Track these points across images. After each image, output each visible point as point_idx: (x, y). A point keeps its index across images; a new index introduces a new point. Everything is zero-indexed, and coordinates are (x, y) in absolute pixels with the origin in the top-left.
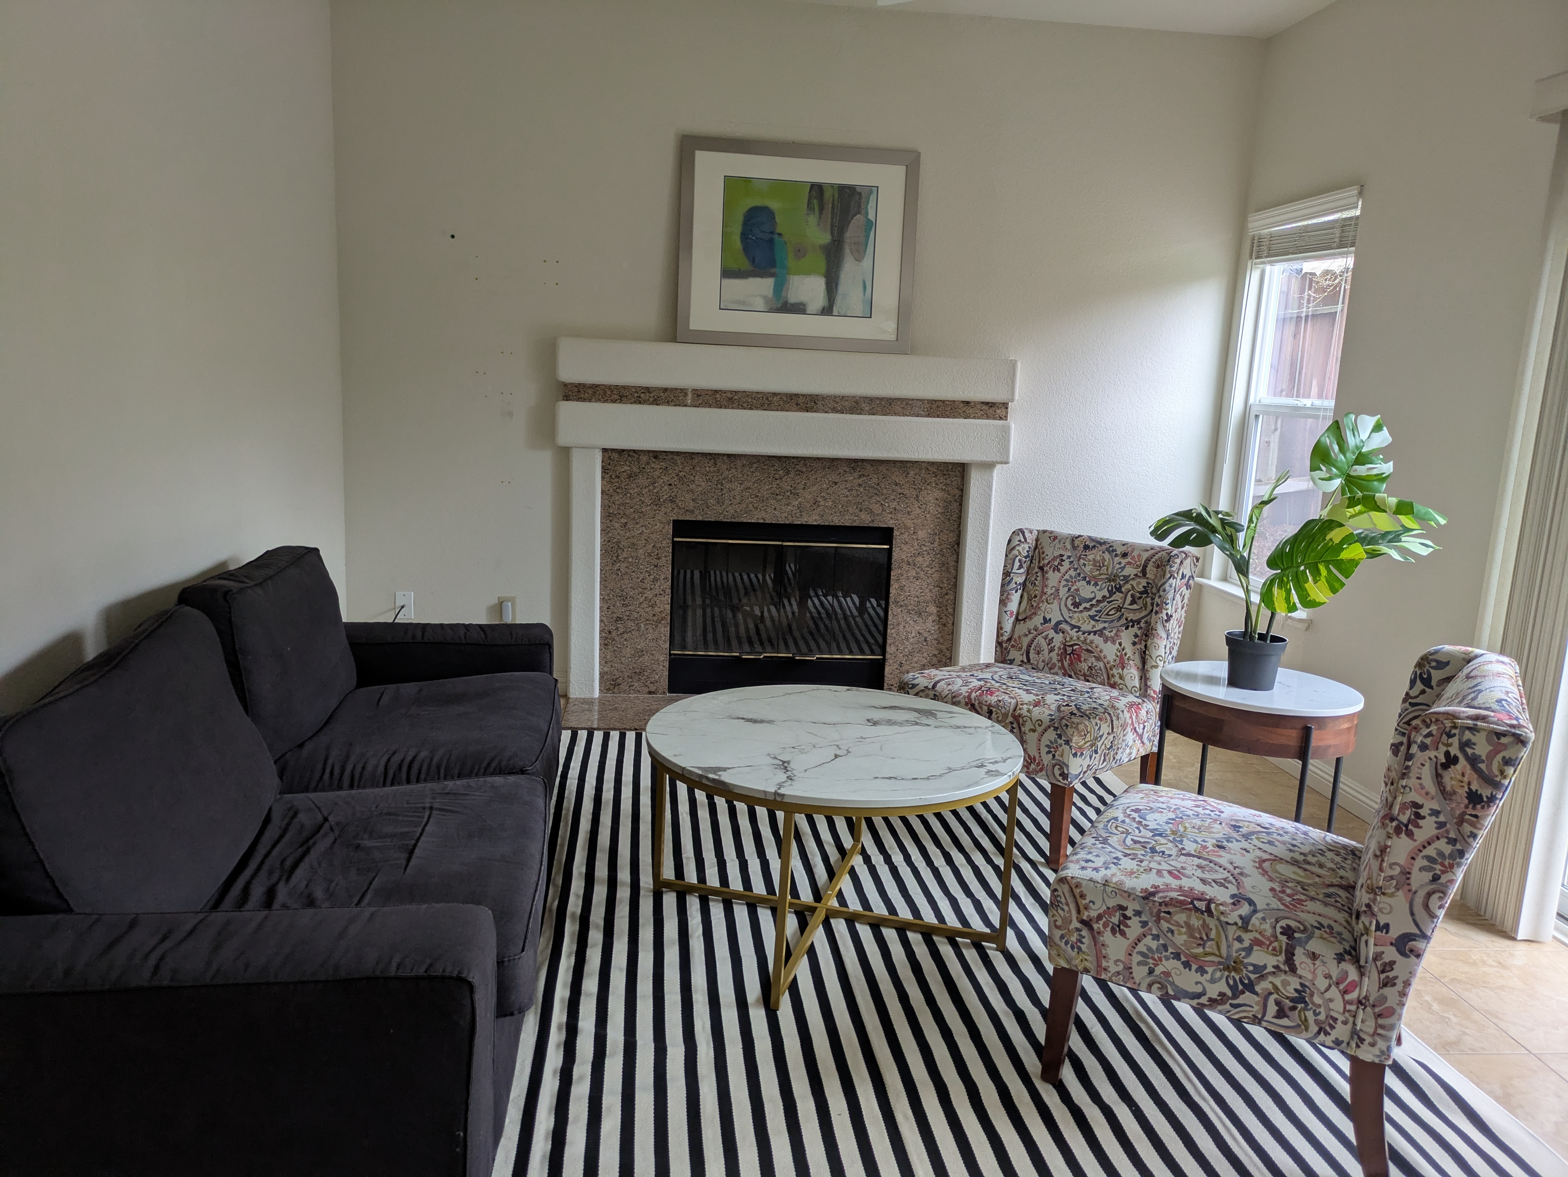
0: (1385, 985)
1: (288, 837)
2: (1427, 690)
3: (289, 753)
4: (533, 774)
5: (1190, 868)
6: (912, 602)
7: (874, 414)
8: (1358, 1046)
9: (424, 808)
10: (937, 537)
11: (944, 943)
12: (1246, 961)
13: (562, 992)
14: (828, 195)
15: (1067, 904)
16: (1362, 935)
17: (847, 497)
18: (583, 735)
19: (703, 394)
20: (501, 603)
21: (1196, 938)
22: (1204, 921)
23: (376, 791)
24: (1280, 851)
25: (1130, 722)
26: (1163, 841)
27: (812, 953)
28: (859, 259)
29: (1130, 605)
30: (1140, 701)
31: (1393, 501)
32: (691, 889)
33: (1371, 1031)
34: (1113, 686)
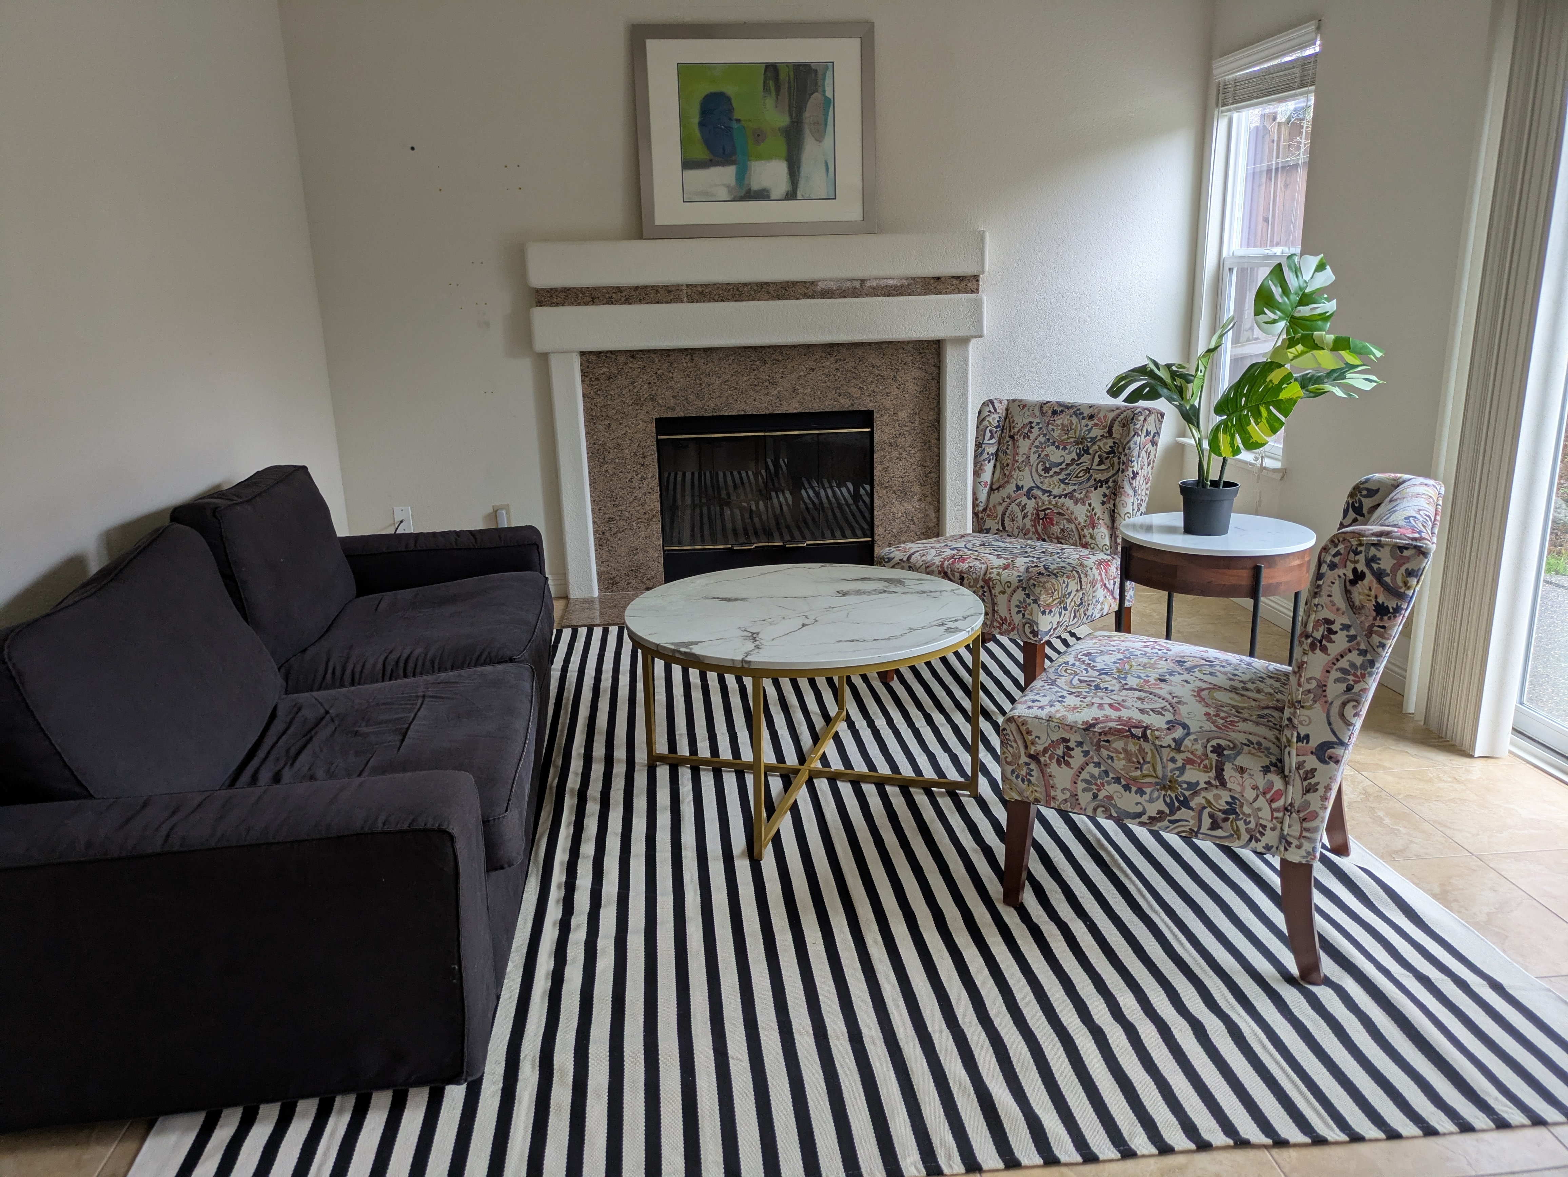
0: (1308, 791)
1: (292, 729)
2: (1359, 518)
3: (294, 658)
4: (521, 662)
5: (1130, 700)
6: (897, 483)
7: (845, 297)
8: (1286, 849)
9: (417, 697)
10: (917, 417)
11: (918, 793)
12: (1180, 779)
13: (561, 856)
14: (783, 75)
15: (1015, 741)
16: (1285, 747)
17: (825, 382)
18: (583, 632)
19: (674, 289)
20: (495, 512)
21: (1133, 762)
22: (1140, 745)
23: (375, 685)
24: (1221, 680)
25: (1099, 578)
26: (1107, 678)
27: (795, 810)
28: (820, 139)
29: (1098, 465)
30: (1109, 558)
31: (1330, 338)
32: (683, 761)
33: (1297, 834)
34: (1085, 546)
